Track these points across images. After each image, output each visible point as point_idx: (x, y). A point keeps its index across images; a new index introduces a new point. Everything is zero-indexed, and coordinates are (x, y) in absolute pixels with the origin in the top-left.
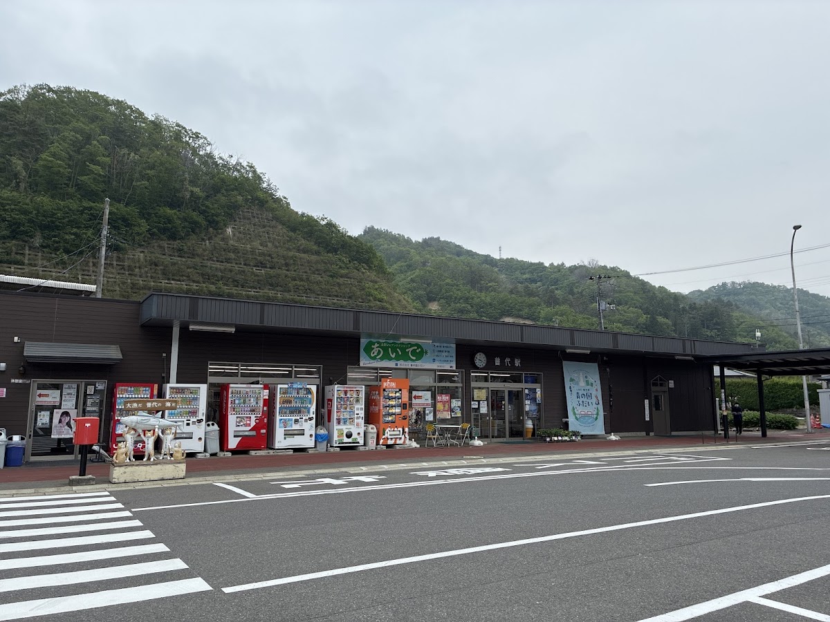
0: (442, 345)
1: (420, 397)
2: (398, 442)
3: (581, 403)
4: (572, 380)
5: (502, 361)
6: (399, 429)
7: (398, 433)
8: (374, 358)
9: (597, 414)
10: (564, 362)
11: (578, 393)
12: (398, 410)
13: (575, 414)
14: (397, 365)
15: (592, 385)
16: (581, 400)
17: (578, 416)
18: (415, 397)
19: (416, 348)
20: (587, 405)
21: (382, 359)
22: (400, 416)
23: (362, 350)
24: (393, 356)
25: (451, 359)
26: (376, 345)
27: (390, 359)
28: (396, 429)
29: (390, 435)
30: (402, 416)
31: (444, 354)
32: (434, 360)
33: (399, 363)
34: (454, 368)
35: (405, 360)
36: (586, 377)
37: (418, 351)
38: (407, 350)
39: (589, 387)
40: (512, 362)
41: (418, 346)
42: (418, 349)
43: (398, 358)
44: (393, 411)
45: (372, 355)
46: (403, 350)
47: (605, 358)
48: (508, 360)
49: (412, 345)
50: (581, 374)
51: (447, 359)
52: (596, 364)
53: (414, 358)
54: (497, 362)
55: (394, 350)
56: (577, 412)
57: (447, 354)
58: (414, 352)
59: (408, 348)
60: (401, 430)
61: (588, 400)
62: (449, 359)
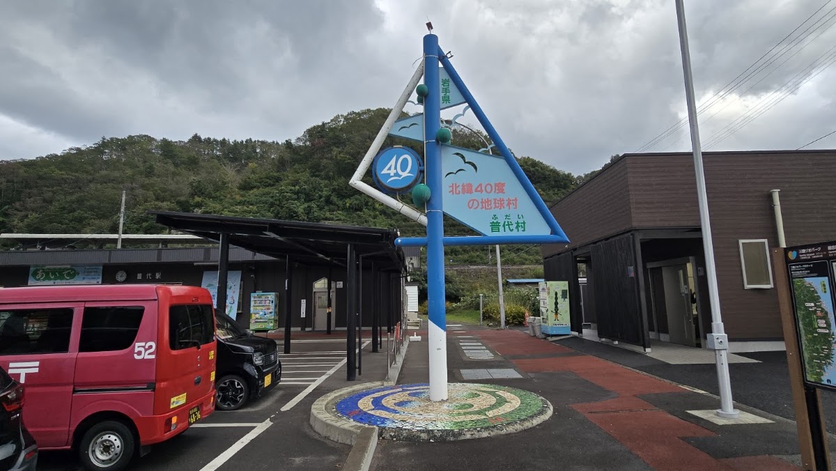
5: (144, 276)
8: (38, 280)
10: (205, 272)
14: (54, 283)
15: (231, 288)
19: (70, 271)
21: (44, 280)
23: (30, 274)
24: (53, 277)
25: (98, 277)
26: (41, 271)
27: (50, 279)
31: (93, 274)
32: (84, 278)
33: (56, 281)
35: (61, 279)
37: (71, 273)
38: (63, 273)
40: (154, 276)
42: (72, 271)
45: (37, 278)
46: (61, 273)
48: (149, 274)
51: (95, 277)
52: (240, 272)
53: (68, 277)
54: (139, 276)
55: (54, 273)
57: (95, 273)
58: (68, 274)
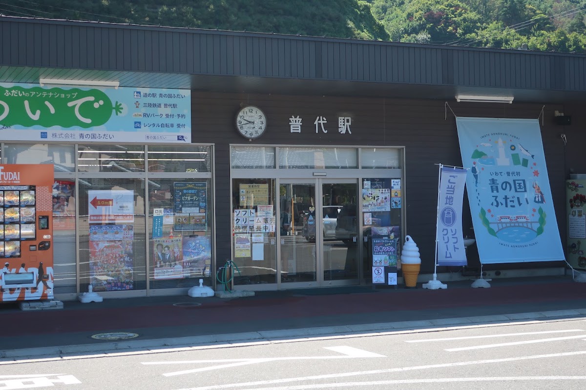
0: (158, 91)
1: (106, 202)
2: (29, 295)
3: (501, 199)
4: (478, 154)
5: (308, 125)
6: (30, 270)
7: (30, 277)
9: (542, 221)
10: (459, 120)
11: (493, 181)
12: (28, 231)
13: (486, 222)
14: (44, 135)
15: (525, 163)
16: (501, 194)
17: (495, 227)
18: (95, 202)
19: (92, 99)
20: (516, 203)
21: (6, 123)
22: (34, 243)
24: (36, 117)
25: (181, 121)
27: (29, 123)
28: (22, 270)
29: (7, 283)
30: (36, 243)
31: (163, 111)
33: (49, 130)
34: (188, 140)
35: (65, 126)
36: (513, 148)
37: (96, 105)
38: (70, 104)
39: (519, 168)
40: (332, 125)
41: (98, 94)
42: (97, 101)
43: (46, 121)
44: (14, 231)
46: (61, 104)
47: (557, 114)
48: (320, 121)
49: (81, 94)
50: (500, 141)
51: (169, 121)
52: (535, 122)
53: (89, 121)
54: (296, 124)
55: (37, 103)
56: (490, 220)
57: (169, 111)
58: (86, 109)
59: (71, 100)
60: (36, 271)
61: (517, 195)
62: (176, 121)
